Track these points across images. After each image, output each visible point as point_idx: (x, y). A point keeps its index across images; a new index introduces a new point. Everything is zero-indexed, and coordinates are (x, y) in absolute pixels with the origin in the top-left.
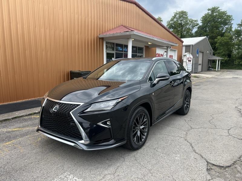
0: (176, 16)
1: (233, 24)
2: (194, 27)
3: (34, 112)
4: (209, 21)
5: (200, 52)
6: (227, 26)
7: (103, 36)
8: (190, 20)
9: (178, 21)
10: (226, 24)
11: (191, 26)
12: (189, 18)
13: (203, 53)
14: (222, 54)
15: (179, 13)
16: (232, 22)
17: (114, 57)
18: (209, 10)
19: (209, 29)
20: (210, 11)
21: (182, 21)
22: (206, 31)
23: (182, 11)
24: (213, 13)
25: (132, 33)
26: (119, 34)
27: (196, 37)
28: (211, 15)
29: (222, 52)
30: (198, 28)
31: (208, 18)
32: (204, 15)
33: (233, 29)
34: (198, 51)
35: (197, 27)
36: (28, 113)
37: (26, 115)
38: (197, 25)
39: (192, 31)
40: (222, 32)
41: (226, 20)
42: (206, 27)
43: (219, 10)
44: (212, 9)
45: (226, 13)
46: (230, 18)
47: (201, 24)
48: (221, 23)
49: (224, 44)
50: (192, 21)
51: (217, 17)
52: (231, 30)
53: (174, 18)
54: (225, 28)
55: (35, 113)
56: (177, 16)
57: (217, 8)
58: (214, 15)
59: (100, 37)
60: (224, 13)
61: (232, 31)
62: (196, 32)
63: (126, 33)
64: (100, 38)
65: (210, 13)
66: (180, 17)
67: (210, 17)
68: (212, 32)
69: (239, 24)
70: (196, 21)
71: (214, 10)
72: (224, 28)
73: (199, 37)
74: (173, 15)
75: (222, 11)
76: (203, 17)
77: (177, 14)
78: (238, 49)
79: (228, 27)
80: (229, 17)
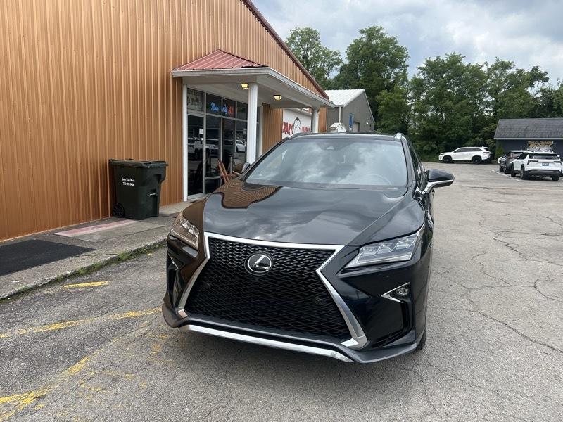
0: (294, 38)
1: (407, 66)
2: (332, 66)
3: (63, 274)
4: (363, 57)
5: (354, 122)
6: (396, 70)
7: (184, 74)
8: (324, 51)
9: (299, 49)
10: (395, 65)
11: (326, 63)
12: (323, 45)
13: (359, 124)
14: (391, 128)
15: (302, 32)
16: (406, 63)
17: (202, 128)
18: (362, 32)
19: (362, 73)
20: (364, 36)
21: (307, 50)
22: (357, 77)
23: (306, 29)
24: (371, 40)
25: (264, 71)
26: (228, 72)
27: (337, 89)
28: (367, 44)
29: (390, 125)
30: (342, 69)
31: (361, 49)
32: (353, 43)
33: (410, 78)
34: (351, 121)
35: (340, 66)
36: (48, 279)
37: (45, 285)
38: (338, 63)
39: (328, 74)
40: (388, 82)
41: (394, 56)
42: (356, 69)
43: (382, 35)
44: (369, 30)
45: (396, 43)
46: (403, 52)
47: (346, 62)
48: (386, 62)
49: (393, 106)
50: (327, 53)
51: (379, 49)
52: (405, 79)
53: (291, 42)
54: (393, 75)
55: (65, 277)
56: (297, 39)
57: (378, 30)
58: (372, 45)
59: (175, 75)
60: (391, 42)
61: (407, 81)
62: (337, 78)
63: (249, 71)
64: (174, 78)
65: (364, 40)
66: (304, 41)
67: (365, 47)
68: (370, 81)
69: (421, 68)
70: (336, 54)
71: (372, 33)
72: (390, 74)
73: (345, 89)
74: (289, 37)
75: (388, 36)
76: (351, 46)
77: (296, 33)
78: (419, 120)
79: (399, 72)
80: (401, 50)
